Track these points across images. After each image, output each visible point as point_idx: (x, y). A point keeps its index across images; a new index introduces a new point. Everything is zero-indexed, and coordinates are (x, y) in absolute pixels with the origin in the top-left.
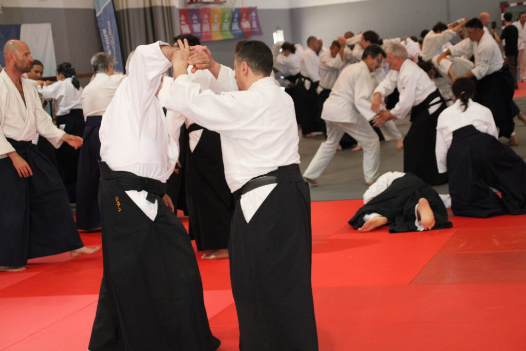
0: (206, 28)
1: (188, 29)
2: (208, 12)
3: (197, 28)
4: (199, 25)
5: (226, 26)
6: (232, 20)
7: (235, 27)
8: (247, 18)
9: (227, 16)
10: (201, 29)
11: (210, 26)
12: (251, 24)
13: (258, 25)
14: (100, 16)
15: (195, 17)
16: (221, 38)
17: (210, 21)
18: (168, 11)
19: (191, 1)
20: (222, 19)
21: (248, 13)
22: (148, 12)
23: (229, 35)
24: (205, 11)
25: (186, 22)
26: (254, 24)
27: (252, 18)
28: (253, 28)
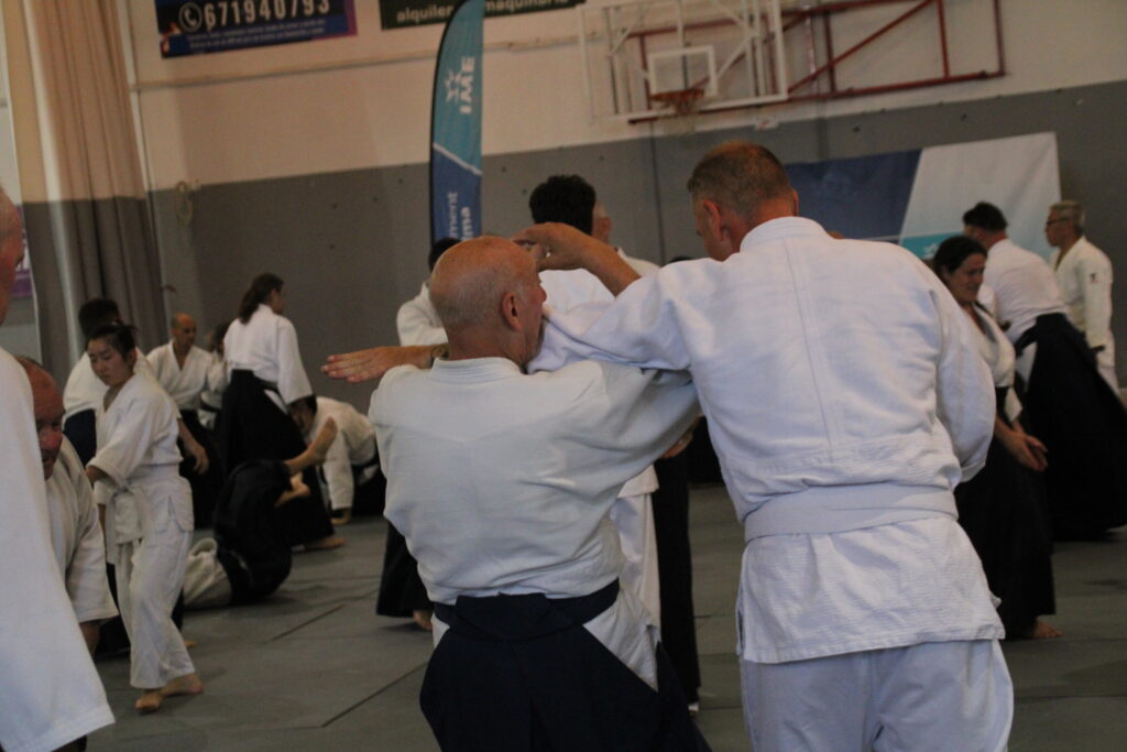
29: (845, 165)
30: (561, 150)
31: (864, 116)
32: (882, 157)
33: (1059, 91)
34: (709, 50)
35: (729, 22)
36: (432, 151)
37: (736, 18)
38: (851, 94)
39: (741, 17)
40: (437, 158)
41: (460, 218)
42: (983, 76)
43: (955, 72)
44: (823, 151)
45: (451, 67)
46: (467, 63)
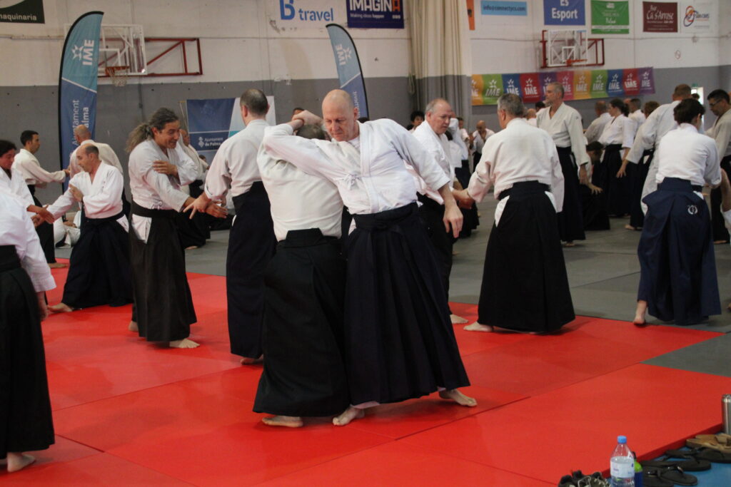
1: (535, 91)
2: (571, 75)
5: (599, 86)
6: (609, 80)
7: (615, 86)
8: (633, 78)
9: (600, 77)
11: (572, 87)
12: (639, 84)
13: (652, 84)
15: (549, 79)
16: (590, 97)
17: (571, 82)
18: (459, 79)
19: (545, 66)
20: (592, 79)
21: (636, 73)
22: (443, 79)
23: (604, 95)
24: (565, 74)
25: (534, 84)
26: (646, 84)
27: (642, 78)
28: (644, 87)
29: (212, 102)
31: (156, 85)
32: (223, 100)
33: (218, 83)
34: (118, 50)
35: (119, 39)
36: (60, 80)
37: (125, 39)
38: (153, 75)
39: (128, 40)
40: (63, 84)
41: (81, 112)
42: (196, 74)
43: (189, 71)
44: (141, 98)
45: (76, 44)
46: (88, 42)
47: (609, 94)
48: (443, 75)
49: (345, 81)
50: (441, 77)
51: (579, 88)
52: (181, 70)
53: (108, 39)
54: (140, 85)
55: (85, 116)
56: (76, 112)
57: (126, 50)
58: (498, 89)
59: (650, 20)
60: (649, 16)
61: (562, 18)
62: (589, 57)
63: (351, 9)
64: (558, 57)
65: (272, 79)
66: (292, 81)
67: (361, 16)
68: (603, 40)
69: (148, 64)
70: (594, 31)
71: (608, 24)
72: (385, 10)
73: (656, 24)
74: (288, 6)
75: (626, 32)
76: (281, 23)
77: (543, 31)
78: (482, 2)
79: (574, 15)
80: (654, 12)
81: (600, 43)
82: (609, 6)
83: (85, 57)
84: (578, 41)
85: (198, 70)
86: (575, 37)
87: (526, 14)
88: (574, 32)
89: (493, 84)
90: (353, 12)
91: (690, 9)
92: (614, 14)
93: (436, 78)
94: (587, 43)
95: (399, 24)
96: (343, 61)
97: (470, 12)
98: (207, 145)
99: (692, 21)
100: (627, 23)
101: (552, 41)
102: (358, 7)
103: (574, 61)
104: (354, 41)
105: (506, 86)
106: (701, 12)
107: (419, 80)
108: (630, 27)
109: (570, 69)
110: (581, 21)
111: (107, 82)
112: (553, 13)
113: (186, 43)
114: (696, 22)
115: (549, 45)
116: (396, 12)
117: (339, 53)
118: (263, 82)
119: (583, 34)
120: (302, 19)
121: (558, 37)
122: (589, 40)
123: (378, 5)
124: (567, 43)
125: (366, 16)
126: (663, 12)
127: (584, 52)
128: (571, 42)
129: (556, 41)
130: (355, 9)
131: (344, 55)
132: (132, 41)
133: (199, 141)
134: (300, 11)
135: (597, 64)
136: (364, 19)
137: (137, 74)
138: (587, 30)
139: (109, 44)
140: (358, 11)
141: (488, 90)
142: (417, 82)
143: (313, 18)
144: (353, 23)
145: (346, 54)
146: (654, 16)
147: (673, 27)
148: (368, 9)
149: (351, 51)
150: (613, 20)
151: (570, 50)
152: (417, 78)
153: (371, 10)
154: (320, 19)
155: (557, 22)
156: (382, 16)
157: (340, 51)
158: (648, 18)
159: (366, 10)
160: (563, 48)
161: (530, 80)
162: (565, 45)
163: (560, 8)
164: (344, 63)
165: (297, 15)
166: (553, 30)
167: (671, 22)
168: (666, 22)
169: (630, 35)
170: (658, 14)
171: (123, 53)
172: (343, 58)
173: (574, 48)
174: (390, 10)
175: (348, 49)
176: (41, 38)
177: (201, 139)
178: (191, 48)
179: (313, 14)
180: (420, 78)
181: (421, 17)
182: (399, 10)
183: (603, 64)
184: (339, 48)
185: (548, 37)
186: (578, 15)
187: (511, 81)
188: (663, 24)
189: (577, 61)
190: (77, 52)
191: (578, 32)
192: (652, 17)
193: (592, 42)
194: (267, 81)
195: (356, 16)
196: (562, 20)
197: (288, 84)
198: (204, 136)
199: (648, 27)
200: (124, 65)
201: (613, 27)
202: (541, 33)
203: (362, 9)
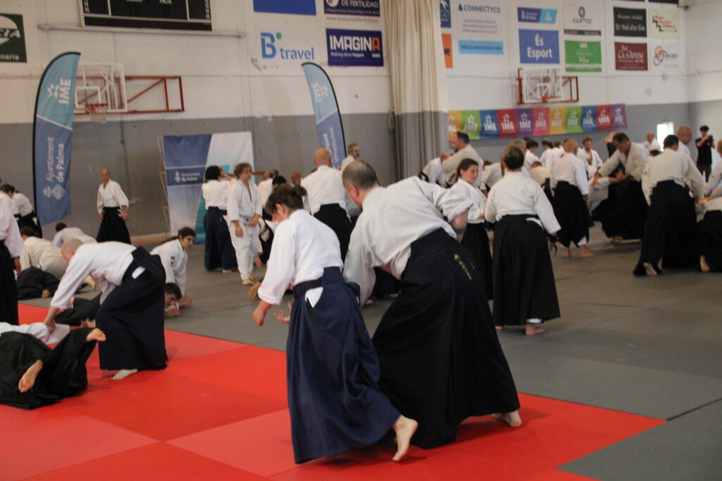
0: (540, 124)
1: (512, 126)
2: (547, 110)
3: (525, 125)
4: (529, 122)
5: (574, 122)
6: (584, 116)
7: (589, 122)
8: (607, 114)
9: (575, 113)
10: (533, 125)
11: (548, 122)
12: (612, 120)
13: (625, 119)
14: (321, 124)
15: (525, 115)
16: (563, 131)
17: (547, 118)
18: (436, 115)
19: (521, 102)
20: (567, 115)
21: (609, 109)
22: (421, 116)
23: (578, 129)
24: (541, 110)
25: (511, 119)
26: (619, 119)
27: (615, 114)
28: (617, 123)
29: (188, 138)
30: (16, 124)
31: (138, 122)
32: (200, 136)
33: (200, 120)
34: (98, 89)
35: (101, 78)
36: (35, 118)
37: (106, 78)
38: (135, 112)
39: (109, 78)
41: (56, 149)
42: (178, 111)
43: (171, 108)
44: (122, 134)
45: (52, 82)
46: (64, 81)
47: (583, 129)
48: (421, 110)
49: (320, 117)
50: (419, 114)
51: (554, 124)
52: (163, 107)
53: (90, 78)
54: (122, 123)
55: (61, 152)
56: (51, 148)
57: (107, 88)
58: (476, 125)
59: (622, 59)
60: (621, 55)
61: (537, 57)
62: (564, 94)
63: (332, 48)
64: (534, 93)
65: (254, 115)
66: (274, 117)
67: (341, 55)
68: (577, 78)
69: (129, 101)
70: (568, 70)
71: (581, 63)
72: (365, 49)
73: (628, 63)
74: (269, 45)
75: (599, 70)
76: (262, 62)
77: (519, 70)
78: (460, 42)
79: (549, 54)
80: (625, 52)
81: (574, 82)
82: (582, 46)
83: (61, 96)
84: (553, 79)
85: (180, 108)
86: (550, 75)
87: (502, 53)
88: (548, 71)
89: (471, 120)
90: (334, 51)
91: (659, 49)
92: (587, 54)
93: (414, 114)
94: (561, 81)
95: (379, 63)
96: (318, 98)
97: (447, 51)
98: (184, 180)
99: (662, 61)
100: (599, 61)
101: (527, 79)
102: (339, 46)
103: (548, 98)
104: (331, 79)
105: (483, 121)
106: (670, 52)
107: (398, 116)
108: (603, 66)
109: (545, 106)
110: (555, 59)
111: (88, 119)
112: (529, 52)
113: (168, 82)
114: (666, 61)
115: (524, 83)
116: (376, 51)
117: (315, 90)
118: (244, 119)
119: (557, 72)
120: (282, 57)
121: (533, 75)
122: (563, 77)
123: (358, 44)
124: (542, 80)
125: (346, 55)
126: (633, 51)
127: (559, 89)
128: (546, 80)
129: (532, 79)
130: (335, 48)
131: (320, 92)
132: (113, 79)
133: (175, 176)
134: (282, 50)
135: (572, 101)
136: (345, 58)
137: (118, 110)
138: (561, 68)
139: (91, 82)
140: (339, 50)
141: (466, 126)
142: (396, 118)
143: (294, 57)
144: (333, 61)
145: (322, 90)
146: (625, 56)
147: (643, 66)
148: (349, 49)
149: (327, 88)
150: (586, 58)
151: (545, 87)
152: (396, 114)
153: (351, 49)
154: (300, 57)
155: (533, 61)
156: (362, 55)
157: (317, 88)
158: (619, 57)
159: (346, 49)
160: (538, 85)
161: (507, 116)
162: (540, 82)
163: (535, 48)
164: (320, 100)
165: (278, 53)
166: (528, 69)
167: (642, 61)
168: (637, 61)
169: (603, 73)
170: (629, 54)
171: (104, 91)
172: (319, 95)
173: (548, 85)
174: (370, 48)
175: (324, 87)
176: (23, 77)
177: (177, 174)
178: (173, 86)
179: (294, 53)
180: (399, 114)
181: (399, 56)
182: (379, 49)
183: (578, 100)
184: (314, 86)
185: (524, 76)
186: (552, 54)
187: (488, 117)
188: (635, 63)
189: (552, 97)
190: (53, 91)
191: (552, 70)
192: (623, 56)
193: (565, 80)
194: (249, 118)
195: (336, 54)
196: (537, 59)
197: (270, 120)
198: (181, 171)
199: (620, 65)
200: (104, 102)
201: (586, 66)
202: (517, 71)
203: (343, 48)
